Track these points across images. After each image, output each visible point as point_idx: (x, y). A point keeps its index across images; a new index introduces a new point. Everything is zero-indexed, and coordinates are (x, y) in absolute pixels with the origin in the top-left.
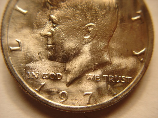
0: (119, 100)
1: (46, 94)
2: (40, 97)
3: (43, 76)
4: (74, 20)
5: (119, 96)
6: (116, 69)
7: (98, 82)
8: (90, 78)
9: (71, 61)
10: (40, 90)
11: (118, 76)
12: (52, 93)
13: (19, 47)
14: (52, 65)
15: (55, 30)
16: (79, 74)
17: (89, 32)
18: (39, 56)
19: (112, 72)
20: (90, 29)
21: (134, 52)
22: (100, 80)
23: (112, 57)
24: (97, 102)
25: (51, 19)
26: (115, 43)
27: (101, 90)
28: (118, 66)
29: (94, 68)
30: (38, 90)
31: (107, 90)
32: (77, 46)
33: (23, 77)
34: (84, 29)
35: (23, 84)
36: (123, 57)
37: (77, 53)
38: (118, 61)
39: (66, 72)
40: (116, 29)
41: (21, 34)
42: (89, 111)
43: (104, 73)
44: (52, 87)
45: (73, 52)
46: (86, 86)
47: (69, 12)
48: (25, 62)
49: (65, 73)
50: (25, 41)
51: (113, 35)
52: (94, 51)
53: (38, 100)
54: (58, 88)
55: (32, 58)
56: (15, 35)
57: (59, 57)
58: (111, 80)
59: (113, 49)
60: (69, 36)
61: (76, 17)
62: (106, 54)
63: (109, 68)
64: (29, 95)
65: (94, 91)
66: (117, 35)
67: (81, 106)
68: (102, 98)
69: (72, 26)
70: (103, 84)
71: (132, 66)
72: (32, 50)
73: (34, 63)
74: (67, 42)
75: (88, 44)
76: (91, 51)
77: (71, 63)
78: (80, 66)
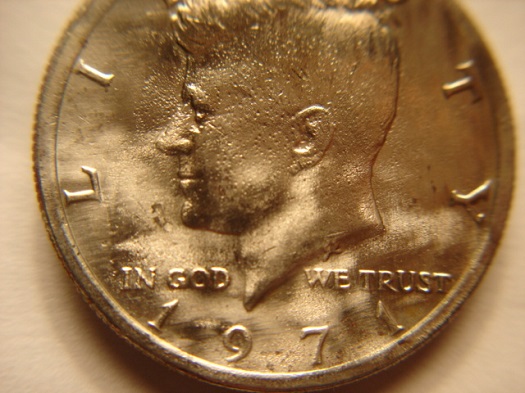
0: (414, 349)
1: (182, 338)
2: (163, 349)
3: (170, 279)
5: (412, 336)
6: (401, 248)
7: (343, 292)
8: (318, 281)
9: (256, 227)
10: (162, 324)
11: (407, 270)
12: (202, 334)
13: (93, 189)
14: (196, 243)
15: (201, 130)
16: (281, 270)
17: (309, 134)
18: (155, 215)
19: (389, 260)
20: (313, 124)
21: (454, 192)
22: (350, 287)
23: (385, 210)
24: (345, 358)
25: (187, 97)
26: (392, 165)
27: (356, 319)
28: (406, 240)
29: (329, 249)
30: (157, 327)
31: (375, 316)
32: (272, 178)
33: (109, 286)
34: (292, 124)
35: (111, 307)
36: (419, 211)
37: (276, 201)
38: (405, 224)
39: (242, 262)
40: (395, 121)
41: (98, 148)
42: (322, 386)
43: (362, 264)
44: (199, 315)
45: (261, 198)
46: (308, 308)
47: (244, 71)
48: (113, 236)
49: (239, 268)
50: (110, 169)
51: (385, 139)
52: (326, 194)
53: (158, 356)
54: (220, 316)
55: (135, 222)
56: (79, 152)
57: (217, 216)
58: (384, 285)
59: (387, 186)
60: (245, 148)
62: (365, 202)
63: (376, 246)
64: (130, 342)
65: (334, 321)
66: (398, 139)
67: (294, 371)
68: (360, 344)
69: (255, 116)
70: (359, 298)
71: (450, 238)
72: (132, 199)
73: (141, 238)
74: (240, 169)
75: (309, 171)
76: (319, 194)
77: (257, 234)
78: (287, 244)
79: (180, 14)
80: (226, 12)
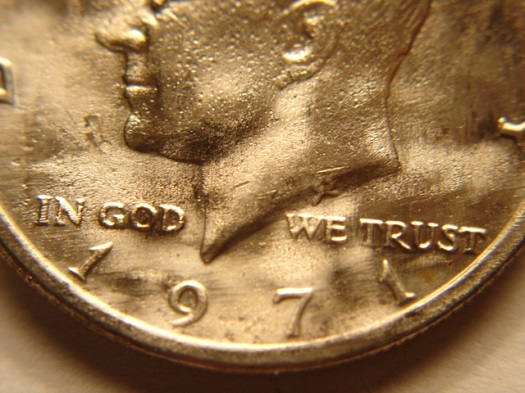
0: (427, 324)
1: (114, 291)
3: (103, 215)
5: (425, 306)
6: (420, 193)
7: (336, 246)
8: (303, 230)
10: (88, 272)
11: (426, 222)
12: (142, 287)
13: (5, 88)
14: (141, 171)
15: (160, 20)
16: (256, 212)
17: (306, 33)
18: (89, 130)
19: (403, 209)
20: (312, 21)
21: (501, 120)
22: (347, 241)
23: (403, 141)
24: (331, 331)
26: (419, 82)
27: (350, 282)
28: (428, 183)
29: (322, 188)
30: (81, 275)
31: (377, 280)
33: (18, 219)
34: (284, 20)
35: (19, 244)
36: (450, 144)
38: (430, 161)
39: (202, 200)
40: (429, 21)
41: (14, 33)
43: (365, 211)
44: (139, 264)
45: (235, 117)
46: (287, 265)
49: (198, 207)
50: (31, 63)
51: (410, 46)
52: (325, 116)
53: (81, 312)
54: (166, 268)
55: (60, 136)
57: (172, 137)
58: (393, 240)
60: (218, 48)
62: (376, 130)
63: (387, 189)
64: (43, 292)
65: (321, 283)
66: (430, 47)
67: (262, 343)
68: (353, 314)
69: (234, 6)
70: (358, 255)
71: (491, 182)
72: (58, 106)
74: (208, 76)
75: (301, 84)
76: (313, 116)
78: (264, 179)
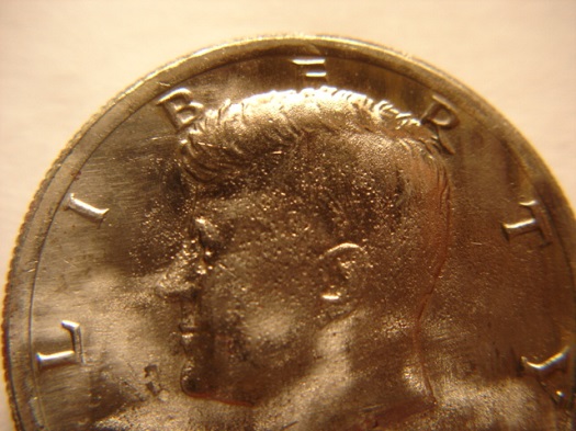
4: (282, 232)
9: (274, 395)
13: (74, 349)
15: (210, 272)
17: (341, 277)
18: (149, 380)
20: (345, 265)
21: (523, 358)
23: (436, 376)
25: (197, 233)
26: (444, 319)
32: (295, 331)
34: (320, 264)
36: (479, 380)
37: (299, 361)
41: (84, 297)
45: (280, 358)
47: (263, 202)
50: (97, 322)
56: (61, 303)
59: (437, 345)
60: (263, 293)
61: (291, 221)
62: (410, 366)
69: (276, 255)
72: (121, 360)
73: (129, 412)
74: (256, 320)
75: (340, 323)
76: (351, 354)
77: (274, 404)
78: (311, 419)
79: (191, 138)
80: (244, 135)
